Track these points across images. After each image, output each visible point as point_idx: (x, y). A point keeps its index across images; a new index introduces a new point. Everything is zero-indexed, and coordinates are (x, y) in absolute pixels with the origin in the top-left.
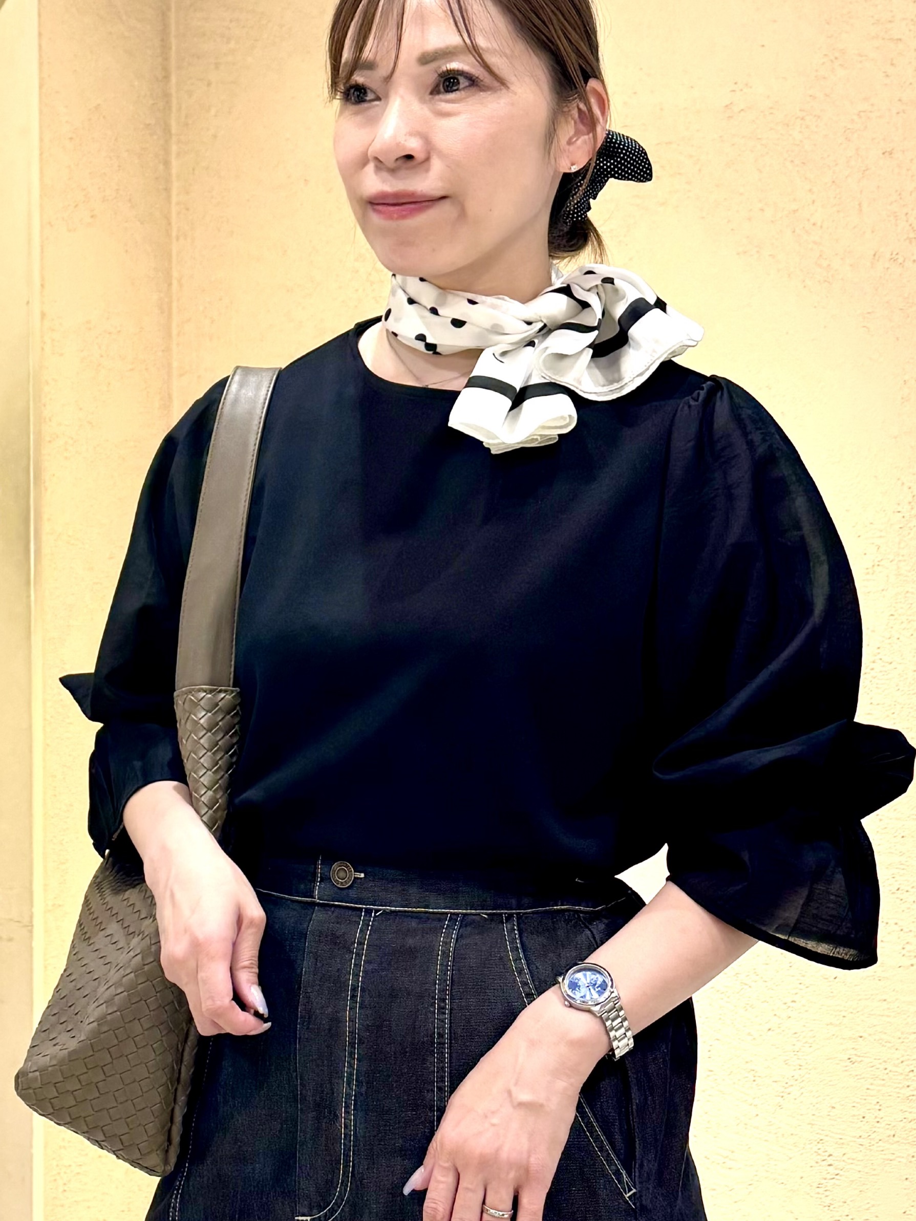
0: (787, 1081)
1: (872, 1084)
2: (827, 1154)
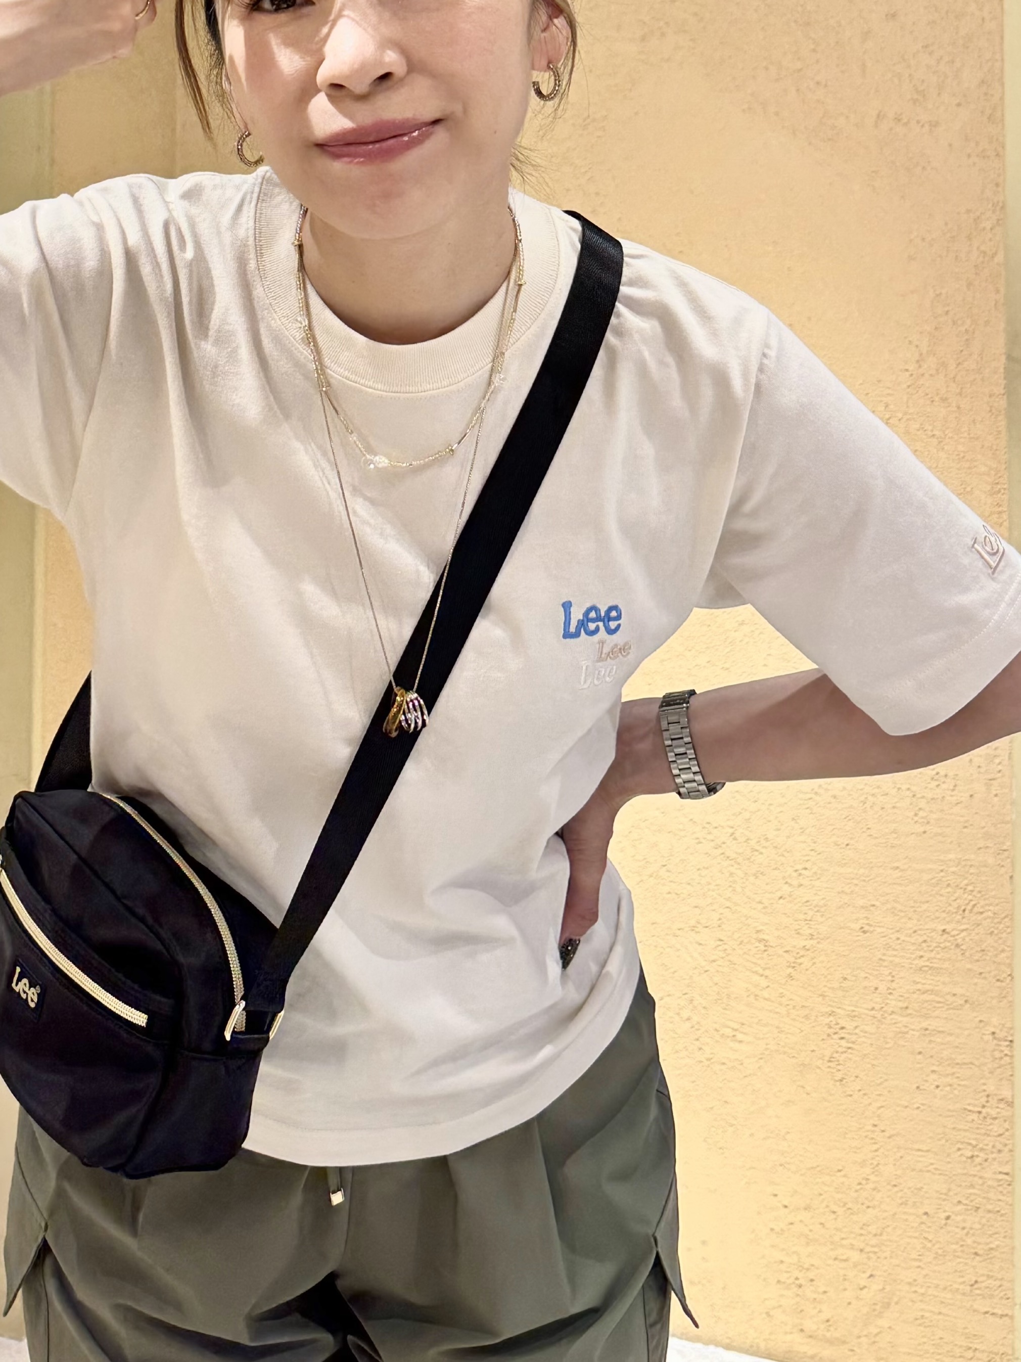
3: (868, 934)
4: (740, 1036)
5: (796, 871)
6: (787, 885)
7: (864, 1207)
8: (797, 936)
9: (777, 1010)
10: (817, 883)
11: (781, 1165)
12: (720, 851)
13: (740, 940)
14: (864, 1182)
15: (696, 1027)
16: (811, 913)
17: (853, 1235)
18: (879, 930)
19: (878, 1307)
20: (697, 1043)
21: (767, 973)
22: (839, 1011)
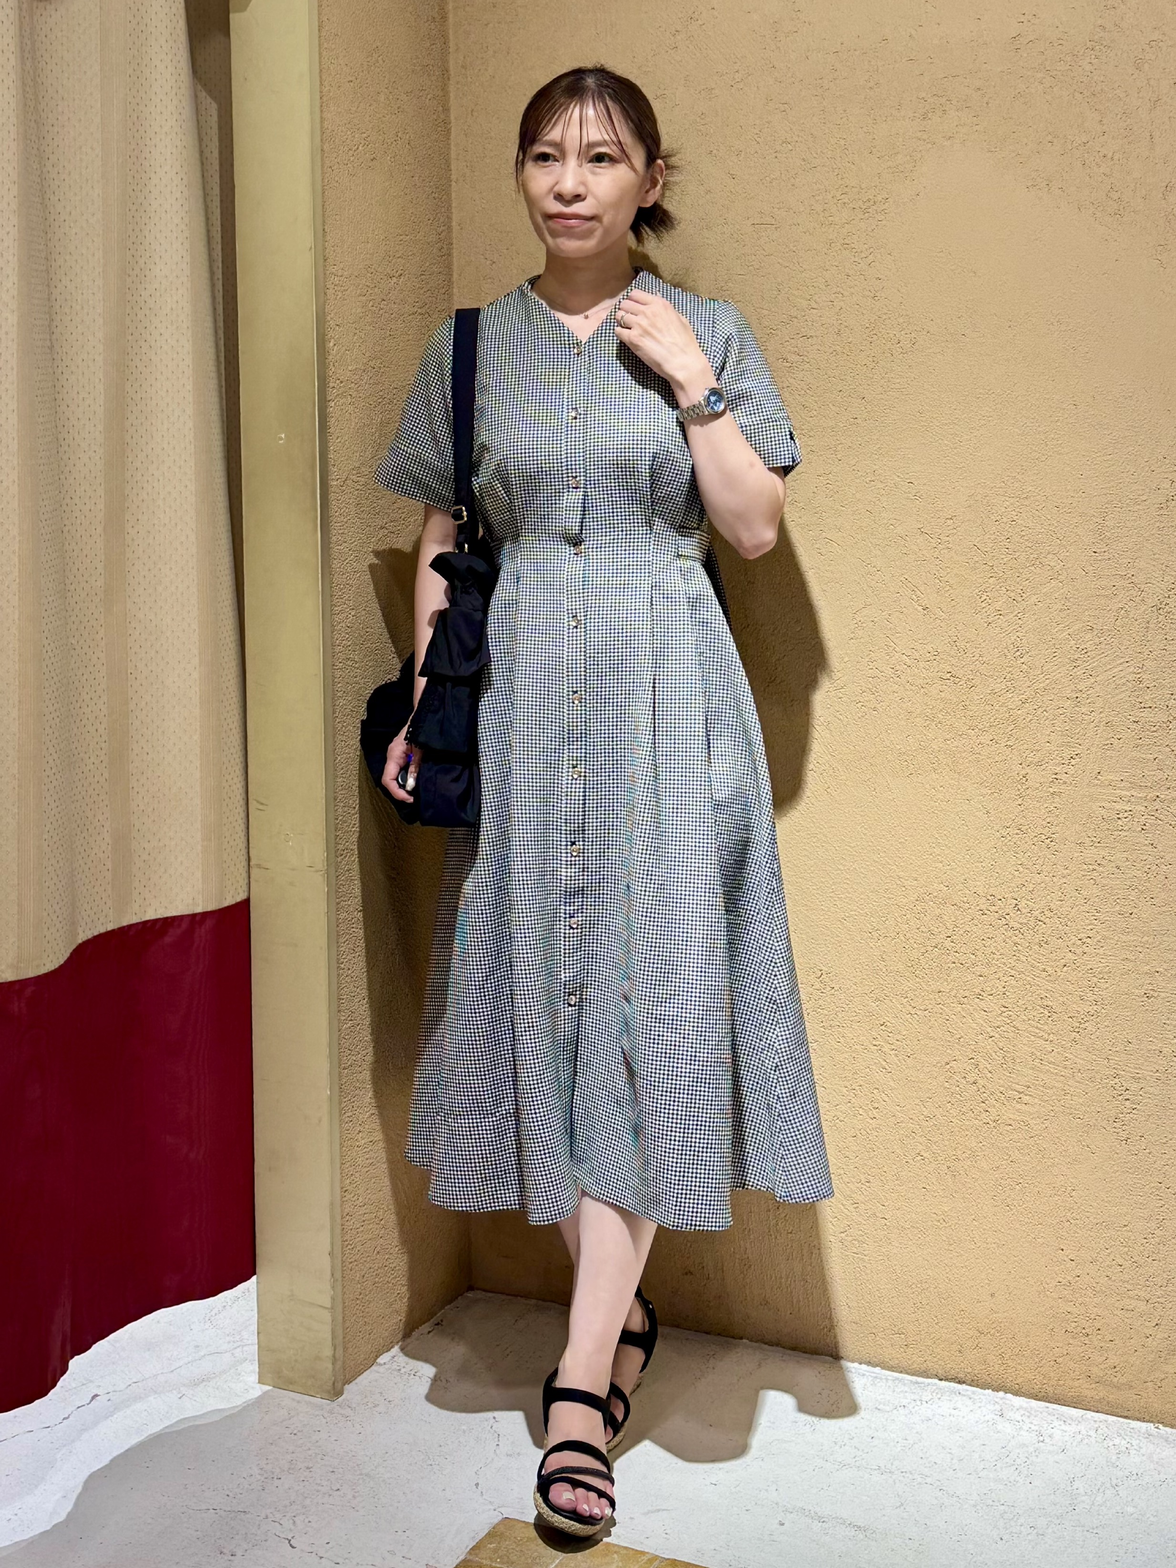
0: (1082, 1017)
1: (1168, 1019)
2: (1124, 1088)
3: (1152, 999)
4: (1026, 1099)
5: (1080, 940)
6: (1070, 954)
7: (1151, 1258)
8: (1081, 1002)
9: (1063, 1073)
10: (1101, 951)
11: (1068, 1221)
12: (1004, 921)
13: (1024, 1007)
14: (1150, 1236)
15: (983, 1090)
16: (1094, 978)
17: (1139, 1287)
18: (1163, 995)
19: (1163, 1355)
20: (984, 1104)
21: (1051, 1037)
22: (1123, 1073)
